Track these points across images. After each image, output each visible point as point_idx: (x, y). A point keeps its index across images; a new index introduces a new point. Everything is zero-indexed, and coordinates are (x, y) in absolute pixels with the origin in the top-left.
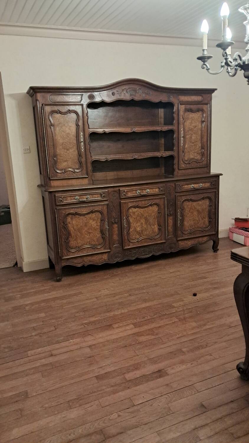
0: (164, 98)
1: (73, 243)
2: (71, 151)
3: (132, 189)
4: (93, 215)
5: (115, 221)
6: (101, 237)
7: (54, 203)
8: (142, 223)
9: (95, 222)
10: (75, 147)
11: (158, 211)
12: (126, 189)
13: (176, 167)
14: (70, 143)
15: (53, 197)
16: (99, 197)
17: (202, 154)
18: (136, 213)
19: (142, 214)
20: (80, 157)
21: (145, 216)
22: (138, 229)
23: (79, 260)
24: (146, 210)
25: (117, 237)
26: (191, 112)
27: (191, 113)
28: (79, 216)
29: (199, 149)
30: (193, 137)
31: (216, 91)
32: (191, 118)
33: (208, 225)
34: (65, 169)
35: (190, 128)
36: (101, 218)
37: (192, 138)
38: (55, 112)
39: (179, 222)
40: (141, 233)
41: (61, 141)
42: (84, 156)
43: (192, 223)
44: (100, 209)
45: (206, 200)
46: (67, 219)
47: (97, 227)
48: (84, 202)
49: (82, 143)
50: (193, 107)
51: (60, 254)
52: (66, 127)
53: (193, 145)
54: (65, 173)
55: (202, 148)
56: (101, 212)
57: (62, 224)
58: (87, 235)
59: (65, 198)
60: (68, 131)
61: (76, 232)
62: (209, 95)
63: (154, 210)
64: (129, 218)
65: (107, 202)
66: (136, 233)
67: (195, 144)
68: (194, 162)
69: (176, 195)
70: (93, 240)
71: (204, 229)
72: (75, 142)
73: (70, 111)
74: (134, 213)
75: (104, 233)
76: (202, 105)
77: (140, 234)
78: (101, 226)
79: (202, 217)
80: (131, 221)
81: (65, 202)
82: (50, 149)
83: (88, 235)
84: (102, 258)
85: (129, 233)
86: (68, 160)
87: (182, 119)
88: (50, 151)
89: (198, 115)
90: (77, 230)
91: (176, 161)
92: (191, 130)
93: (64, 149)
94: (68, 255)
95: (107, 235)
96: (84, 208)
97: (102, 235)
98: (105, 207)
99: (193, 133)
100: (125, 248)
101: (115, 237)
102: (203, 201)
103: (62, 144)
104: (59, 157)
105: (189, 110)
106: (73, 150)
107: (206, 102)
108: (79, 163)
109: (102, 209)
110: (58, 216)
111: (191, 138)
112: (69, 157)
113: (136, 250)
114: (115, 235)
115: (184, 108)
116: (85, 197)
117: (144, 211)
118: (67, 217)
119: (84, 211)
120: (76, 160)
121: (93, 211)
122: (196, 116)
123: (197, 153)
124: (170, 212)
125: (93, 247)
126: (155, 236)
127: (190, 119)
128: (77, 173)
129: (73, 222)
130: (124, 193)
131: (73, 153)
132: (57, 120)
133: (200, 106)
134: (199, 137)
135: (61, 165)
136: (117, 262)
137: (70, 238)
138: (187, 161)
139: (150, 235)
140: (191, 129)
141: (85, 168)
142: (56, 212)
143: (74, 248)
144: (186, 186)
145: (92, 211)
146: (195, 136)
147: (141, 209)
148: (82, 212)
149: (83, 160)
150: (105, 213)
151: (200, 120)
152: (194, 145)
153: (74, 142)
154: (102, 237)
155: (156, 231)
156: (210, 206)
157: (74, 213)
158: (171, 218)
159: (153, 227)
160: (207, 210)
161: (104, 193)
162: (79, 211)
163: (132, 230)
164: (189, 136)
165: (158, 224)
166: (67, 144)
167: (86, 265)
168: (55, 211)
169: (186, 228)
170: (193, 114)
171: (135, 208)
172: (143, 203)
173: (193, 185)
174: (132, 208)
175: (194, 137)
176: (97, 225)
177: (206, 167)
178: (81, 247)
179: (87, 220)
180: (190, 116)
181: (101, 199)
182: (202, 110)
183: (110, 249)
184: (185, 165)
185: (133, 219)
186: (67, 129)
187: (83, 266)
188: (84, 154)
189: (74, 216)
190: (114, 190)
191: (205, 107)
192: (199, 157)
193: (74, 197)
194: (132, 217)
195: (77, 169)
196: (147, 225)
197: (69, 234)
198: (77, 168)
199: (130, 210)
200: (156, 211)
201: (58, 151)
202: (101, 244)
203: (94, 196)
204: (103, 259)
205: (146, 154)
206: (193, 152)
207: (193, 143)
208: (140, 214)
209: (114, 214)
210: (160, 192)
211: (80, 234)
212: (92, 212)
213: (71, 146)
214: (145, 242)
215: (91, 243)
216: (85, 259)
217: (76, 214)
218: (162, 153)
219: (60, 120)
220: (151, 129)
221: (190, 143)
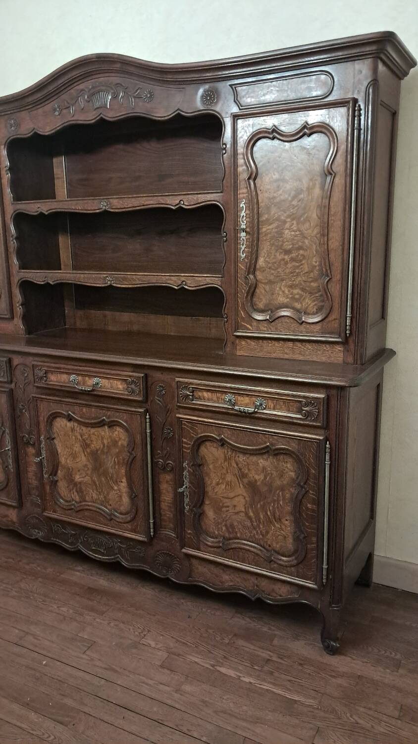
0: (188, 103)
3: (59, 368)
5: (29, 439)
12: (44, 365)
18: (72, 435)
24: (96, 434)
26: (279, 140)
27: (279, 143)
29: (312, 275)
30: (287, 231)
32: (281, 163)
37: (283, 233)
50: (285, 121)
53: (286, 257)
63: (116, 440)
64: (55, 442)
67: (293, 255)
68: (286, 319)
74: (66, 432)
80: (61, 450)
84: (8, 516)
85: (56, 481)
91: (228, 308)
92: (281, 205)
95: (11, 467)
99: (289, 216)
100: (45, 514)
101: (32, 479)
105: (269, 132)
111: (280, 233)
113: (76, 531)
114: (31, 474)
115: (252, 129)
117: (89, 434)
122: (301, 153)
123: (303, 290)
124: (163, 459)
126: (120, 514)
130: (43, 375)
134: (312, 233)
136: (37, 540)
138: (261, 311)
139: (107, 506)
140: (281, 201)
144: (207, 395)
146: (295, 227)
147: (81, 427)
152: (292, 260)
154: (3, 468)
155: (123, 500)
156: (298, 485)
164: (274, 225)
165: (128, 483)
169: (212, 527)
171: (68, 420)
172: (85, 411)
173: (233, 397)
174: (59, 419)
175: (292, 230)
184: (255, 323)
185: (65, 447)
190: (23, 360)
194: (62, 441)
196: (98, 476)
199: (58, 423)
204: (7, 520)
206: (286, 286)
207: (287, 252)
209: (26, 421)
210: (128, 392)
214: (91, 520)
218: (183, 278)
220: (151, 202)
221: (277, 251)
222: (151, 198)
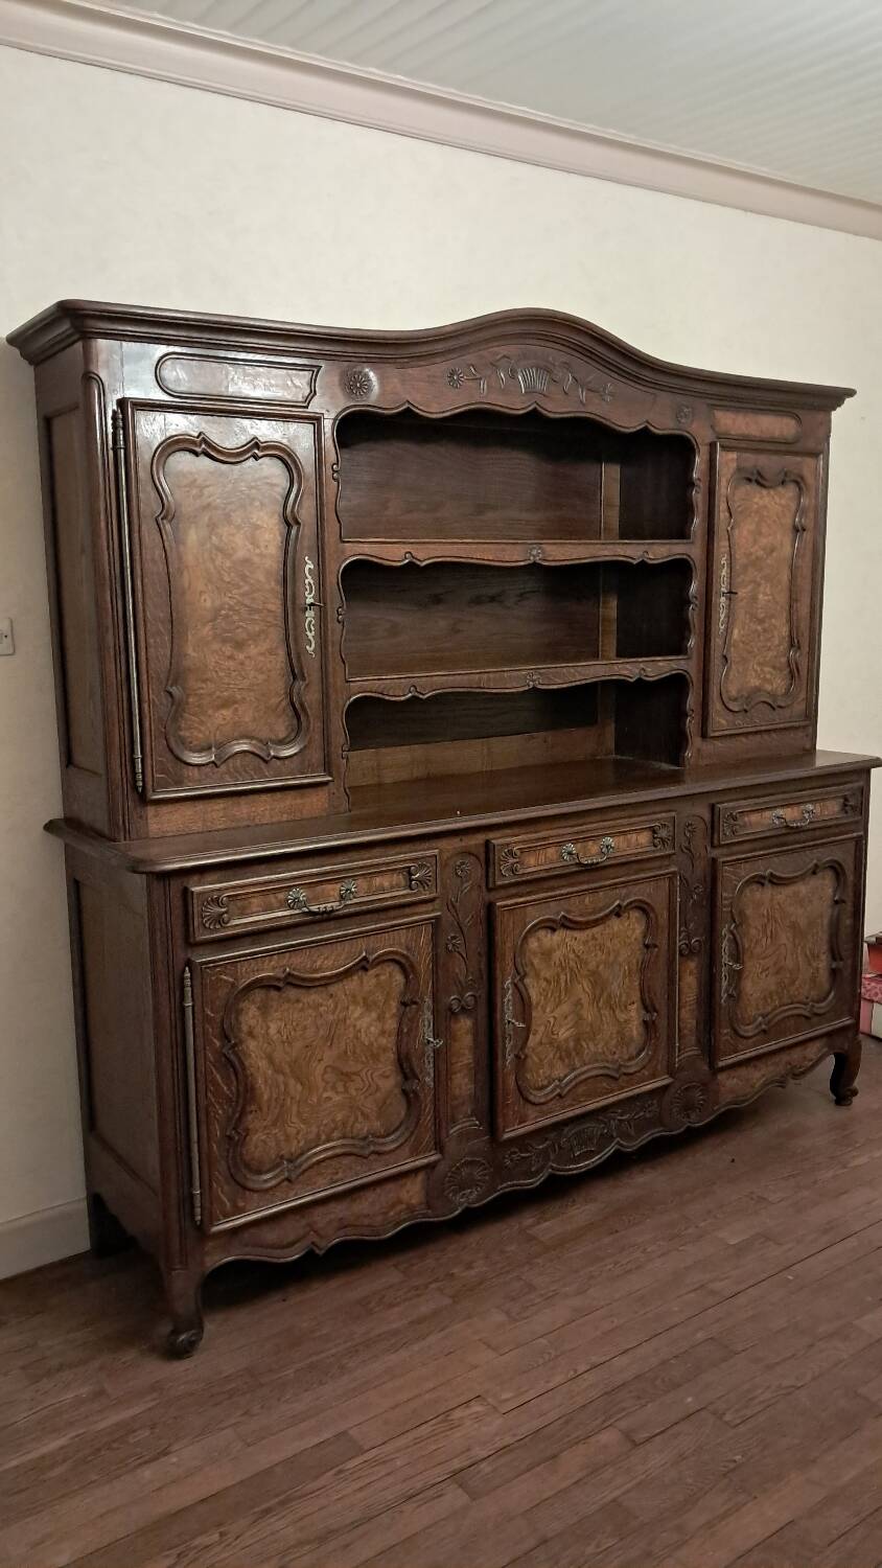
0: (660, 415)
1: (262, 1140)
2: (253, 650)
3: (544, 839)
4: (369, 980)
5: (463, 1003)
6: (397, 1091)
7: (178, 932)
8: (578, 1003)
9: (374, 1015)
10: (276, 635)
11: (645, 937)
12: (515, 840)
13: (691, 725)
14: (252, 611)
15: (177, 902)
16: (398, 886)
17: (791, 672)
18: (557, 955)
19: (578, 957)
20: (297, 684)
21: (592, 965)
22: (563, 1033)
23: (291, 1229)
24: (598, 936)
25: (466, 1080)
26: (758, 483)
27: (758, 488)
28: (303, 991)
29: (781, 648)
30: (761, 596)
31: (848, 401)
32: (757, 512)
33: (826, 986)
34: (220, 746)
35: (751, 554)
36: (403, 994)
37: (757, 599)
38: (182, 446)
39: (725, 984)
40: (574, 1053)
41: (207, 602)
42: (313, 675)
43: (771, 983)
44: (400, 944)
45: (824, 879)
46: (239, 1012)
47: (383, 1041)
48: (328, 917)
49: (310, 614)
50: (768, 463)
51: (198, 1210)
52: (239, 528)
53: (759, 628)
54: (223, 768)
55: (793, 644)
56: (406, 967)
57: (218, 1044)
58: (334, 1088)
59: (239, 904)
60: (242, 547)
61: (281, 1078)
62: (820, 416)
63: (629, 933)
64: (527, 981)
65: (430, 907)
66: (551, 1056)
67: (766, 625)
68: (761, 705)
69: (714, 860)
70: (363, 1114)
71: (813, 1006)
72: (275, 605)
73: (257, 446)
74: (547, 954)
75: (412, 1070)
76: (799, 459)
77: (569, 1055)
78: (399, 1032)
79: (808, 953)
80: (534, 994)
81: (239, 923)
82: (151, 641)
83: (341, 1089)
84: (400, 1202)
85: (526, 1056)
86: (239, 697)
87: (727, 514)
88: (151, 650)
89: (783, 502)
90: (288, 1071)
91: (692, 701)
92: (756, 563)
93: (224, 641)
94: (238, 1210)
95: (427, 1079)
96: (326, 951)
97: (406, 1078)
98: (424, 938)
99: (762, 577)
100: (506, 1136)
101: (463, 1084)
102: (814, 882)
103: (214, 619)
104: (192, 683)
105: (752, 474)
106: (265, 646)
107: (811, 444)
108: (290, 712)
109: (408, 949)
110: (198, 1003)
111: (754, 599)
112: (246, 683)
113: (546, 1140)
114: (459, 1075)
115: (735, 465)
116: (334, 890)
117: (587, 941)
118: (242, 1005)
119: (328, 963)
120: (278, 699)
121: (371, 958)
122: (776, 503)
123: (774, 668)
124: (689, 937)
125: (362, 1147)
126: (630, 1059)
127: (753, 514)
128: (278, 763)
129: (268, 1028)
130: (511, 861)
131: (263, 660)
132: (194, 492)
133: (790, 461)
134: (783, 598)
135: (202, 723)
136: (468, 1211)
137: (250, 1117)
138: (735, 700)
139: (610, 1057)
140: (757, 558)
141: (317, 737)
142: (188, 982)
143: (268, 1166)
144: (754, 818)
145: (365, 959)
146: (768, 591)
147: (577, 934)
148: (316, 971)
149: (312, 697)
150: (423, 964)
151: (788, 521)
152: (765, 630)
153: (270, 607)
154: (405, 1093)
155: (635, 1033)
156: (836, 902)
157: (279, 979)
158: (692, 965)
159: (622, 1017)
160: (826, 921)
161: (422, 866)
162: (300, 964)
163: (538, 1037)
164: (750, 587)
165: (643, 1001)
166: (236, 618)
167: (325, 1245)
168: (182, 979)
169: (749, 1010)
170: (764, 492)
171: (554, 930)
172: (587, 900)
173: (780, 812)
174: (541, 933)
175: (765, 594)
176: (383, 1033)
177: (804, 727)
178: (302, 1154)
179: (336, 1007)
180: (756, 500)
181: (404, 896)
182: (799, 482)
183: (439, 1146)
184: (731, 717)
185: (544, 984)
186: (239, 539)
187: (310, 1255)
188: (317, 665)
189: (274, 994)
190: (463, 844)
191: (807, 466)
192: (778, 684)
193: (281, 896)
194: (537, 975)
195: (282, 742)
196: (599, 1010)
197: (246, 1095)
198: (282, 735)
199: (533, 944)
200: (636, 939)
201: (190, 651)
202: (396, 1130)
203: (378, 881)
204: (399, 1208)
205: (579, 669)
206: (759, 664)
207: (761, 621)
208: (572, 956)
209: (459, 968)
210: (656, 846)
211: (299, 1087)
212: (363, 966)
213: (257, 629)
214: (590, 1095)
215: (352, 1127)
216: (320, 1217)
217: (292, 981)
218: (642, 666)
219: (206, 492)
220: (606, 553)
221: (750, 621)
222: (604, 546)
